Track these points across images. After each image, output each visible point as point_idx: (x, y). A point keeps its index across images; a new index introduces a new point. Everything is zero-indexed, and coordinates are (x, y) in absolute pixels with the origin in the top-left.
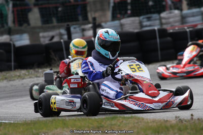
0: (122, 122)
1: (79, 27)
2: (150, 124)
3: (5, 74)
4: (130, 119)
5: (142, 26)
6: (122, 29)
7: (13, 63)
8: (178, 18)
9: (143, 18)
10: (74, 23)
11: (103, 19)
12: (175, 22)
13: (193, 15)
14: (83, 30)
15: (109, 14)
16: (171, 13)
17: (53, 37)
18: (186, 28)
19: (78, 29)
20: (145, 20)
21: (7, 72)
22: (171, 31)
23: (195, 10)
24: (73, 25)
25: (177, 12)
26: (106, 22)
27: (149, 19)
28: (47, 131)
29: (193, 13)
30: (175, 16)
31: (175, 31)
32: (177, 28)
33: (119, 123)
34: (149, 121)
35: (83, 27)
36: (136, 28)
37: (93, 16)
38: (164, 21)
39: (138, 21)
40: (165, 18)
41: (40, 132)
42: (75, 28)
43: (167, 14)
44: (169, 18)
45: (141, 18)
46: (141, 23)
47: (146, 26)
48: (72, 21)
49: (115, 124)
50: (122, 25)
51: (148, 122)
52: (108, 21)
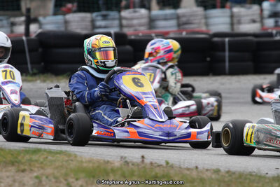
1: (7, 19)
5: (94, 27)
6: (66, 27)
8: (145, 21)
9: (97, 16)
11: (42, 12)
12: (141, 25)
13: (166, 18)
14: (13, 24)
15: (51, 6)
16: (135, 12)
18: (153, 35)
19: (5, 22)
20: (99, 18)
22: (133, 37)
23: (169, 11)
25: (143, 11)
26: (45, 16)
27: (105, 17)
29: (166, 15)
30: (141, 17)
31: (138, 38)
32: (140, 34)
35: (12, 19)
36: (86, 29)
37: (28, 6)
38: (124, 22)
39: (89, 19)
40: (126, 19)
42: (1, 20)
43: (130, 13)
44: (132, 19)
45: (95, 14)
46: (93, 21)
47: (100, 27)
50: (66, 22)
52: (48, 15)
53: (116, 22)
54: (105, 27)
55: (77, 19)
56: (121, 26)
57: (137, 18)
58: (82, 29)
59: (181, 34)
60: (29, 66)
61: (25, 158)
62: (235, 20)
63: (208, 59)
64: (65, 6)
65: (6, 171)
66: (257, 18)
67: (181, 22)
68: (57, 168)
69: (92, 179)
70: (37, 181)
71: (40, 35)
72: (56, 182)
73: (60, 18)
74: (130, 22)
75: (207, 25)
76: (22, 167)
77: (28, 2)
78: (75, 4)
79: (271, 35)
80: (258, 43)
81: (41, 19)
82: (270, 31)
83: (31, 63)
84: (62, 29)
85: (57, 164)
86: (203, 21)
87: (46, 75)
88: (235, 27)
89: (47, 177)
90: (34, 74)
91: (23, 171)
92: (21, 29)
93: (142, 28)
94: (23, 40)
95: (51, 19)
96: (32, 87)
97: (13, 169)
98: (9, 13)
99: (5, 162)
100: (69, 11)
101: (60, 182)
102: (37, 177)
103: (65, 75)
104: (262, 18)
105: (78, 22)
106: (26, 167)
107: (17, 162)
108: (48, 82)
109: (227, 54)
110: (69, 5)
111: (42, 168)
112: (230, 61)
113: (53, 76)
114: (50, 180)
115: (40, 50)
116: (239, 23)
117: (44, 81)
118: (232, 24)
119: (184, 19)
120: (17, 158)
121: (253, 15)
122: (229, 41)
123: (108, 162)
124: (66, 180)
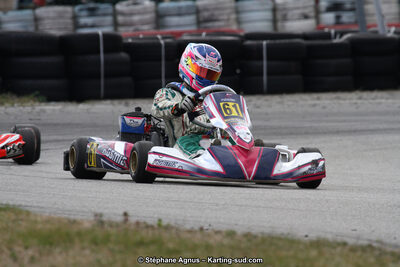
53: (109, 19)
54: (93, 26)
55: (52, 15)
56: (116, 24)
57: (139, 13)
58: (60, 29)
59: (201, 35)
62: (279, 16)
63: (238, 71)
66: (310, 11)
67: (201, 19)
73: (27, 13)
74: (128, 19)
75: (239, 22)
79: (328, 36)
80: (310, 48)
82: (326, 30)
84: (31, 29)
86: (233, 16)
88: (279, 24)
93: (146, 27)
103: (32, 96)
104: (318, 12)
105: (54, 18)
108: (7, 105)
109: (265, 63)
112: (269, 74)
116: (285, 18)
118: (275, 21)
119: (206, 14)
121: (305, 7)
122: (267, 45)
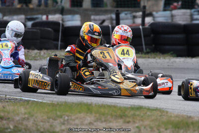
0: (146, 113)
1: (131, 13)
2: (173, 119)
3: (50, 53)
4: (154, 112)
5: (192, 19)
7: (60, 43)
9: (195, 11)
10: (126, 9)
11: (155, 8)
14: (134, 17)
15: (162, 4)
17: (104, 21)
19: (129, 16)
20: (196, 13)
21: (53, 51)
24: (125, 11)
26: (157, 12)
28: (70, 114)
33: (142, 114)
34: (173, 115)
35: (134, 14)
36: (186, 21)
37: (146, 4)
39: (189, 14)
41: (64, 115)
42: (126, 14)
45: (193, 10)
46: (191, 15)
47: (196, 20)
48: (124, 7)
49: (138, 115)
50: (172, 16)
51: (171, 116)
52: (160, 11)
60: (144, 47)
61: (130, 113)
64: (172, 4)
65: (117, 122)
68: (152, 121)
69: (177, 129)
70: (137, 130)
71: (152, 25)
72: (151, 131)
76: (128, 120)
77: (146, 2)
78: (180, 3)
81: (154, 13)
83: (146, 45)
85: (153, 118)
87: (155, 53)
89: (145, 127)
90: (148, 53)
91: (128, 122)
92: (139, 21)
94: (140, 29)
95: (161, 13)
96: (145, 62)
97: (121, 121)
98: (132, 9)
99: (116, 116)
100: (176, 8)
101: (154, 131)
102: (137, 127)
106: (131, 120)
107: (124, 116)
110: (175, 4)
111: (142, 120)
113: (161, 54)
114: (147, 130)
115: (152, 35)
117: (154, 58)
120: (124, 113)
123: (190, 117)
124: (158, 130)
